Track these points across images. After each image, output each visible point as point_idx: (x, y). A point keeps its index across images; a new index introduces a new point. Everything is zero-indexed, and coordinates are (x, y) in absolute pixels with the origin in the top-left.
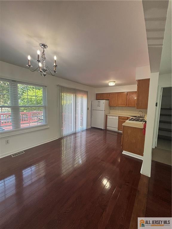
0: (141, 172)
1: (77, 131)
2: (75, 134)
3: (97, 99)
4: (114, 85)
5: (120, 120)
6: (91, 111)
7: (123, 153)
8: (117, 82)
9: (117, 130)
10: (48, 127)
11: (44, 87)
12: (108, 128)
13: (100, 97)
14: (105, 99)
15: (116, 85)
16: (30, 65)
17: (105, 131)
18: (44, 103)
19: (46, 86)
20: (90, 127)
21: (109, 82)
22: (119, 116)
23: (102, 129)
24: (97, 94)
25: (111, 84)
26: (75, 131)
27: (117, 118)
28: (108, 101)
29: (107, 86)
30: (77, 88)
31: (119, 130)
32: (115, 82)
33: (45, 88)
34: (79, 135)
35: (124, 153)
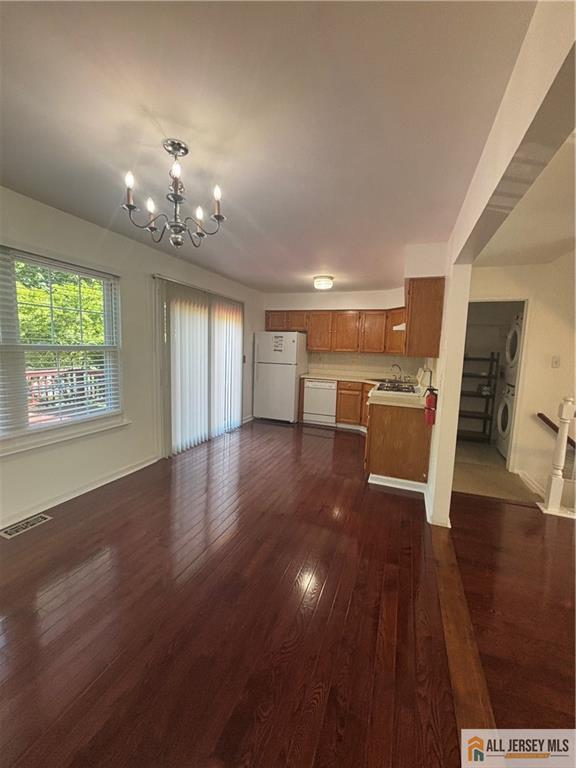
0: (429, 520)
1: (215, 434)
2: (209, 441)
3: (270, 327)
4: (330, 287)
5: (343, 392)
6: (253, 366)
7: (370, 481)
8: (341, 278)
9: (334, 421)
10: (125, 421)
11: (110, 278)
12: (307, 418)
13: (278, 321)
14: (296, 328)
15: (337, 288)
16: (132, 203)
17: (299, 426)
18: (109, 338)
19: (118, 277)
20: (249, 418)
21: (315, 278)
22: (338, 382)
23: (288, 422)
24: (268, 312)
25: (323, 284)
26: (209, 435)
27: (334, 386)
28: (305, 335)
29: (309, 289)
30: (214, 290)
31: (340, 422)
32: (332, 278)
33: (112, 281)
34: (220, 444)
35: (375, 479)
